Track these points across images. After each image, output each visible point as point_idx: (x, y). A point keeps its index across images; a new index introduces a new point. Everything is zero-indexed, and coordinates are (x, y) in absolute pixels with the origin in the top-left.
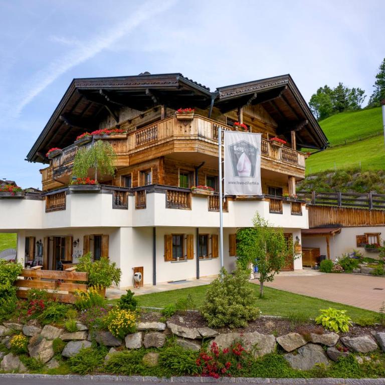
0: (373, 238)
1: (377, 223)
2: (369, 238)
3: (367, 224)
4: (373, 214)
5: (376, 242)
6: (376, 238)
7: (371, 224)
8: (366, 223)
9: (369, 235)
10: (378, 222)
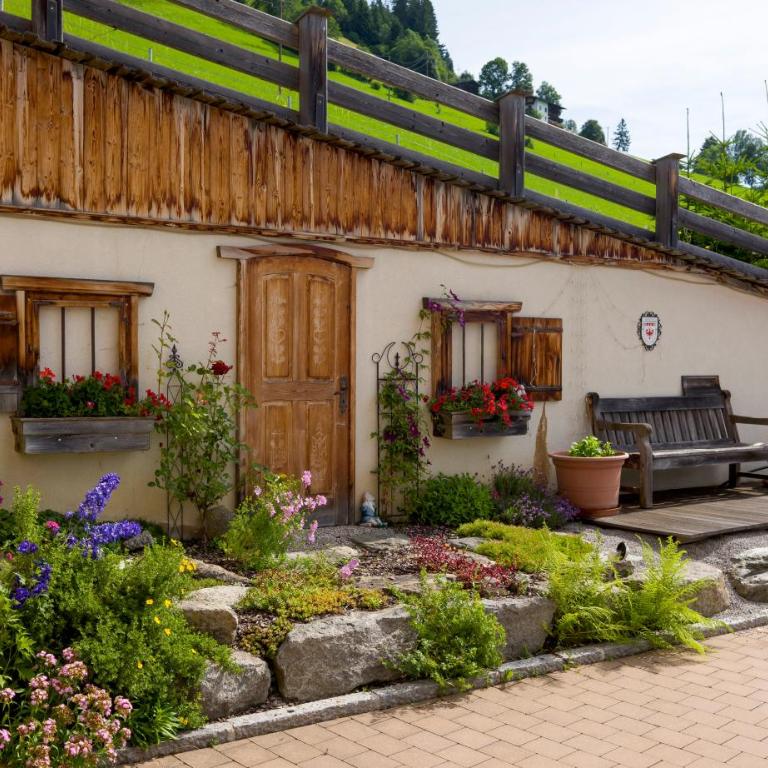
0: (78, 322)
1: (124, 195)
2: (49, 322)
3: (36, 193)
4: (92, 109)
5: (106, 364)
6: (107, 324)
7: (72, 191)
8: (27, 182)
9: (47, 293)
10: (137, 189)
